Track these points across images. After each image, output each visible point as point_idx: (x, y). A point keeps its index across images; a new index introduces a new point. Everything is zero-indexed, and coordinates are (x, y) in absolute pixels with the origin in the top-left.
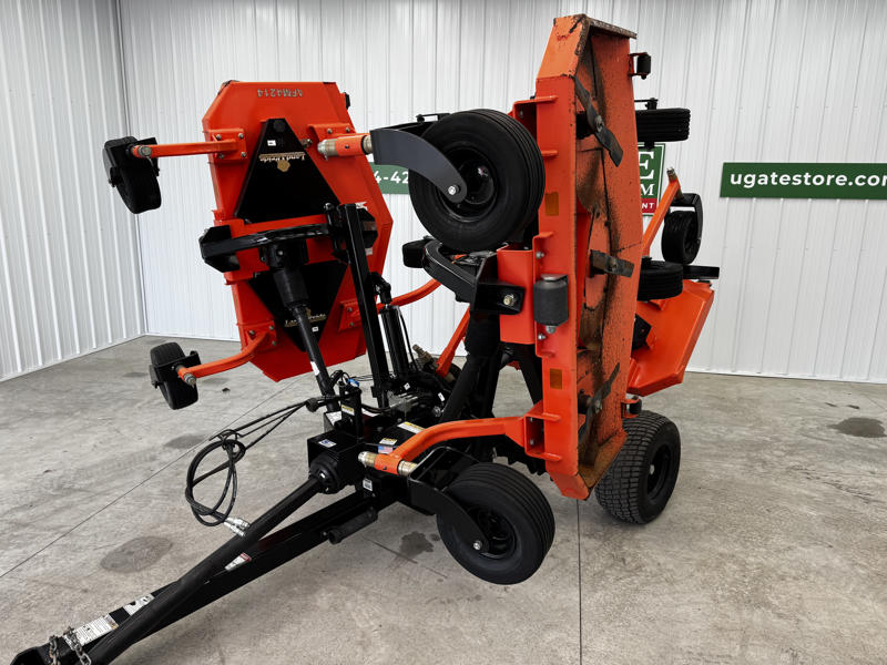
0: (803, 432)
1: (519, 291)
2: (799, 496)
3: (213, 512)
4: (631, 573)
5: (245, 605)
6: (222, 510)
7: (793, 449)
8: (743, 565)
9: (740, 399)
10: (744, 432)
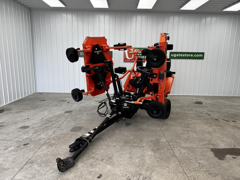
0: (189, 104)
1: (156, 74)
2: (191, 113)
3: (104, 114)
4: (167, 125)
5: (104, 134)
6: (106, 114)
7: (188, 107)
8: (185, 123)
9: (176, 99)
10: (178, 105)
